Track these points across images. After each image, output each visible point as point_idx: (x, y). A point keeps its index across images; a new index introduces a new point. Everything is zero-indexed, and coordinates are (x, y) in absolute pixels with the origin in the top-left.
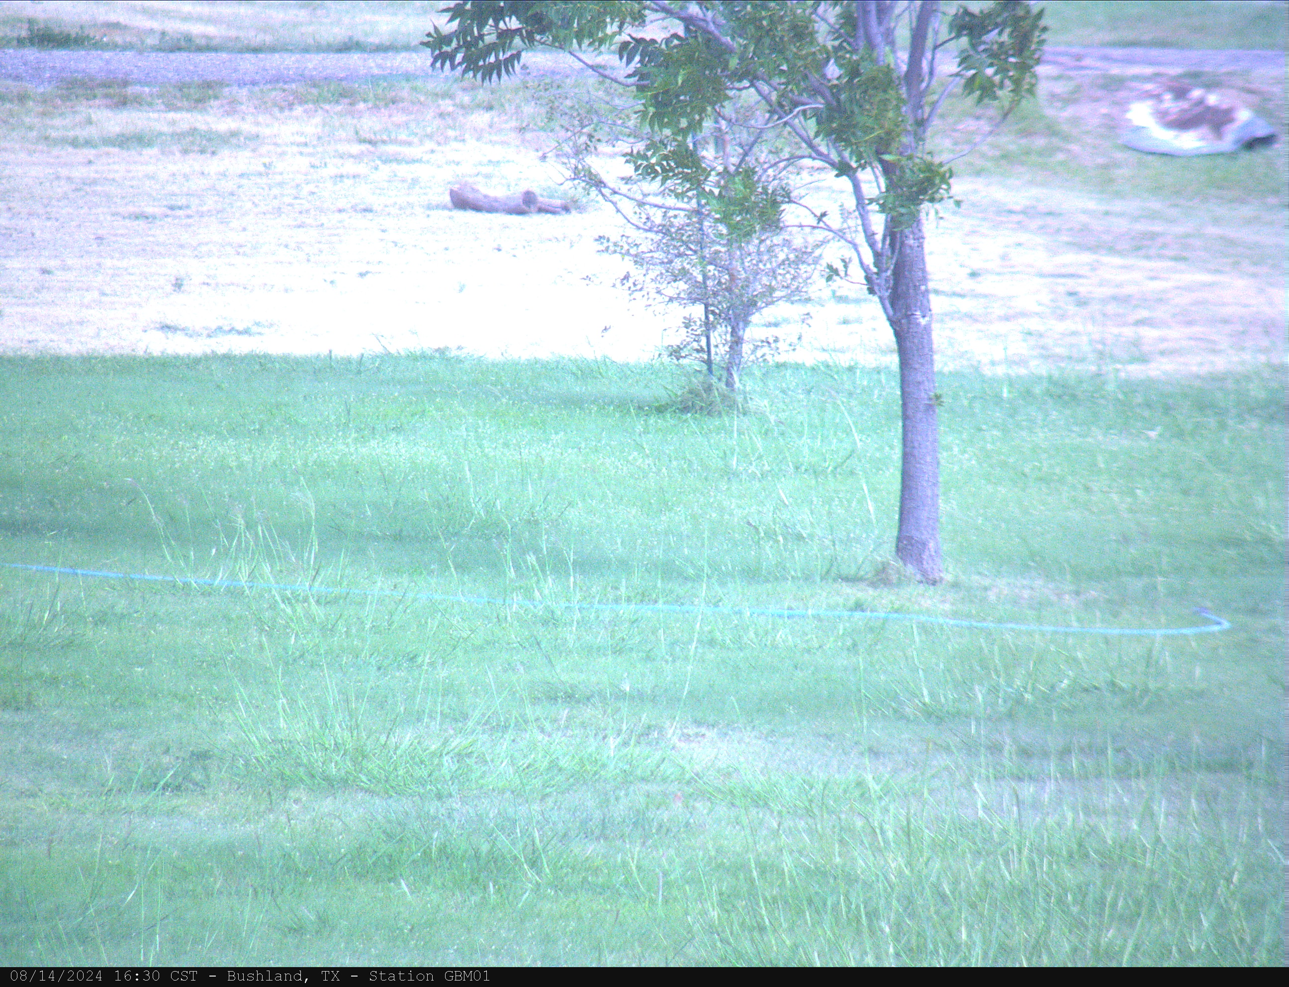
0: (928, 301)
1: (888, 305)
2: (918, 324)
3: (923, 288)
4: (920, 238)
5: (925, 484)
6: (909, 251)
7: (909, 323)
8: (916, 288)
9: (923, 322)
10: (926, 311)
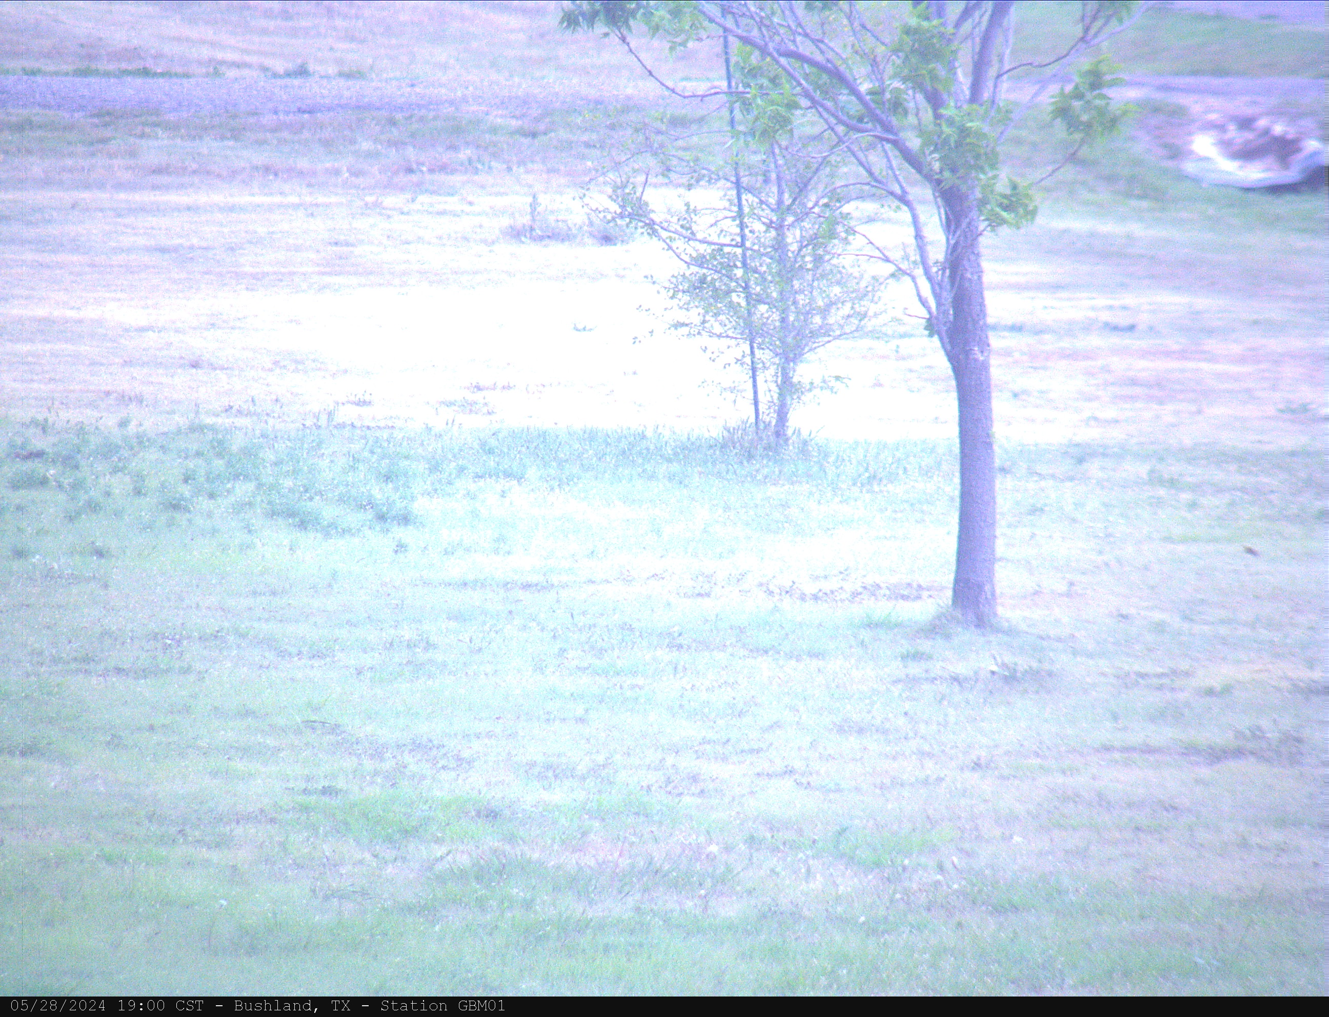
0: (987, 337)
1: (946, 340)
2: (976, 360)
3: (981, 323)
4: (980, 272)
5: (982, 524)
6: (967, 284)
7: (967, 358)
8: (975, 322)
9: (982, 358)
10: (984, 345)
